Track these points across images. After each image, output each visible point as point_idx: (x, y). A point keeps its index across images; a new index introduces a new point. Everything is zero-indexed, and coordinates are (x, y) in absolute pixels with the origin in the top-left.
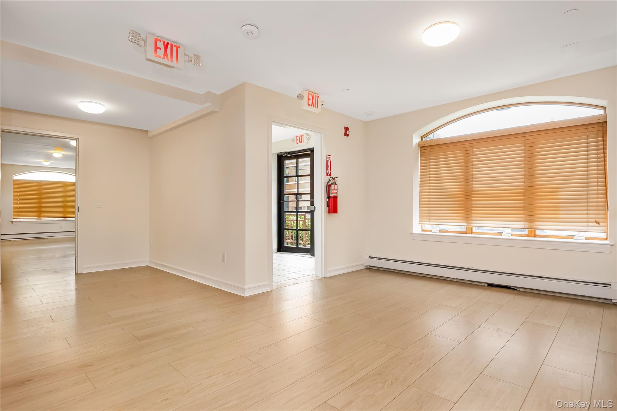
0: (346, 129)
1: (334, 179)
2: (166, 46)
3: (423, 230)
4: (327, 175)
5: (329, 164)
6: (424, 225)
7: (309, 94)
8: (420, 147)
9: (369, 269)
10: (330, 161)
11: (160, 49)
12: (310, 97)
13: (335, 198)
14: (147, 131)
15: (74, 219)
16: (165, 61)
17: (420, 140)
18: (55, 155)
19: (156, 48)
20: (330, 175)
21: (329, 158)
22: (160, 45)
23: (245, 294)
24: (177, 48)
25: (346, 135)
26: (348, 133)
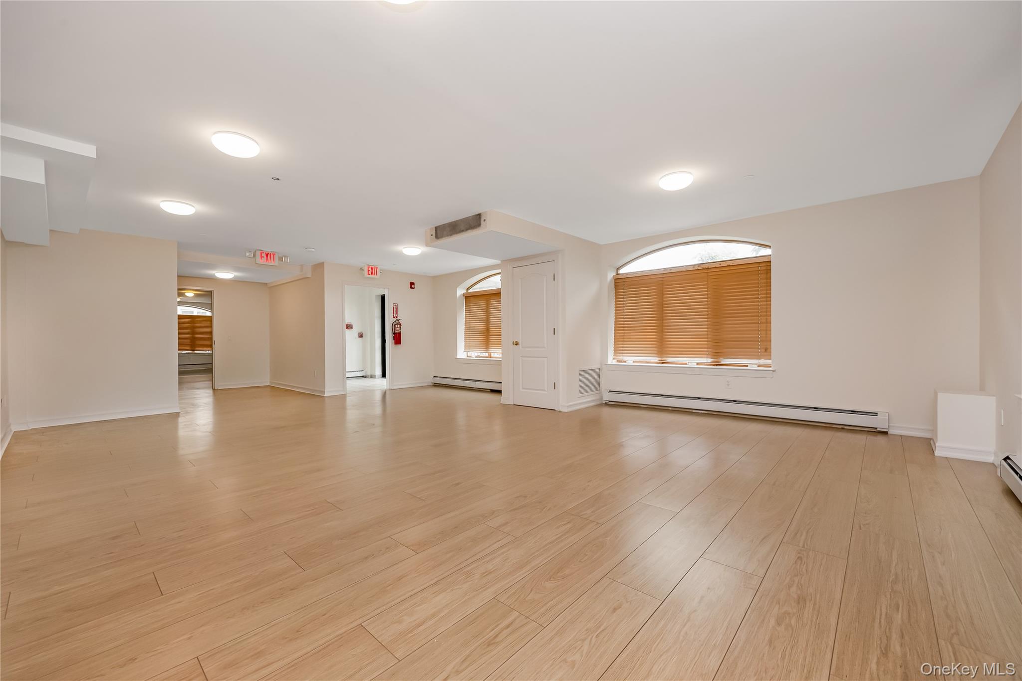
0: (412, 284)
1: (398, 320)
2: (267, 255)
3: (467, 356)
4: (394, 317)
5: (395, 310)
6: (468, 353)
7: (368, 267)
8: (466, 297)
9: (436, 385)
10: (397, 308)
11: (263, 257)
12: (370, 269)
13: (400, 333)
14: (266, 284)
15: (210, 352)
16: (267, 263)
17: (466, 292)
18: (186, 294)
19: (262, 257)
20: (397, 317)
21: (396, 306)
22: (264, 255)
23: (324, 394)
24: (274, 255)
25: (411, 288)
26: (413, 286)
